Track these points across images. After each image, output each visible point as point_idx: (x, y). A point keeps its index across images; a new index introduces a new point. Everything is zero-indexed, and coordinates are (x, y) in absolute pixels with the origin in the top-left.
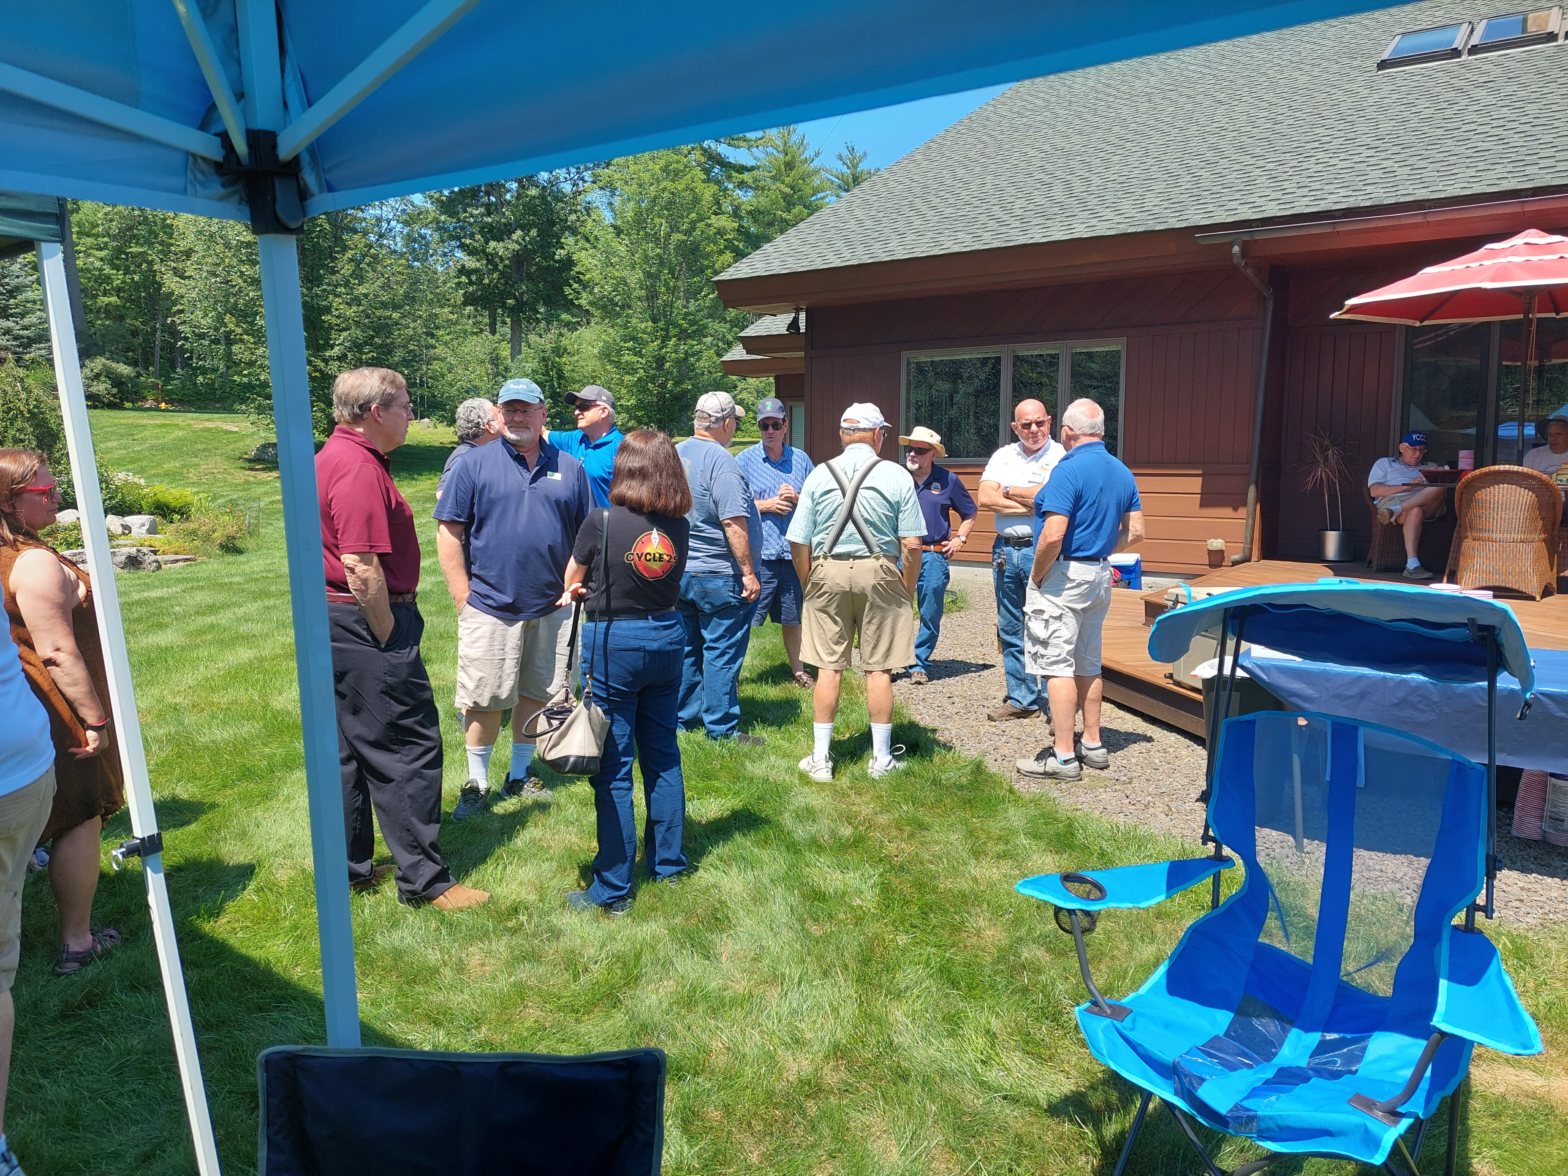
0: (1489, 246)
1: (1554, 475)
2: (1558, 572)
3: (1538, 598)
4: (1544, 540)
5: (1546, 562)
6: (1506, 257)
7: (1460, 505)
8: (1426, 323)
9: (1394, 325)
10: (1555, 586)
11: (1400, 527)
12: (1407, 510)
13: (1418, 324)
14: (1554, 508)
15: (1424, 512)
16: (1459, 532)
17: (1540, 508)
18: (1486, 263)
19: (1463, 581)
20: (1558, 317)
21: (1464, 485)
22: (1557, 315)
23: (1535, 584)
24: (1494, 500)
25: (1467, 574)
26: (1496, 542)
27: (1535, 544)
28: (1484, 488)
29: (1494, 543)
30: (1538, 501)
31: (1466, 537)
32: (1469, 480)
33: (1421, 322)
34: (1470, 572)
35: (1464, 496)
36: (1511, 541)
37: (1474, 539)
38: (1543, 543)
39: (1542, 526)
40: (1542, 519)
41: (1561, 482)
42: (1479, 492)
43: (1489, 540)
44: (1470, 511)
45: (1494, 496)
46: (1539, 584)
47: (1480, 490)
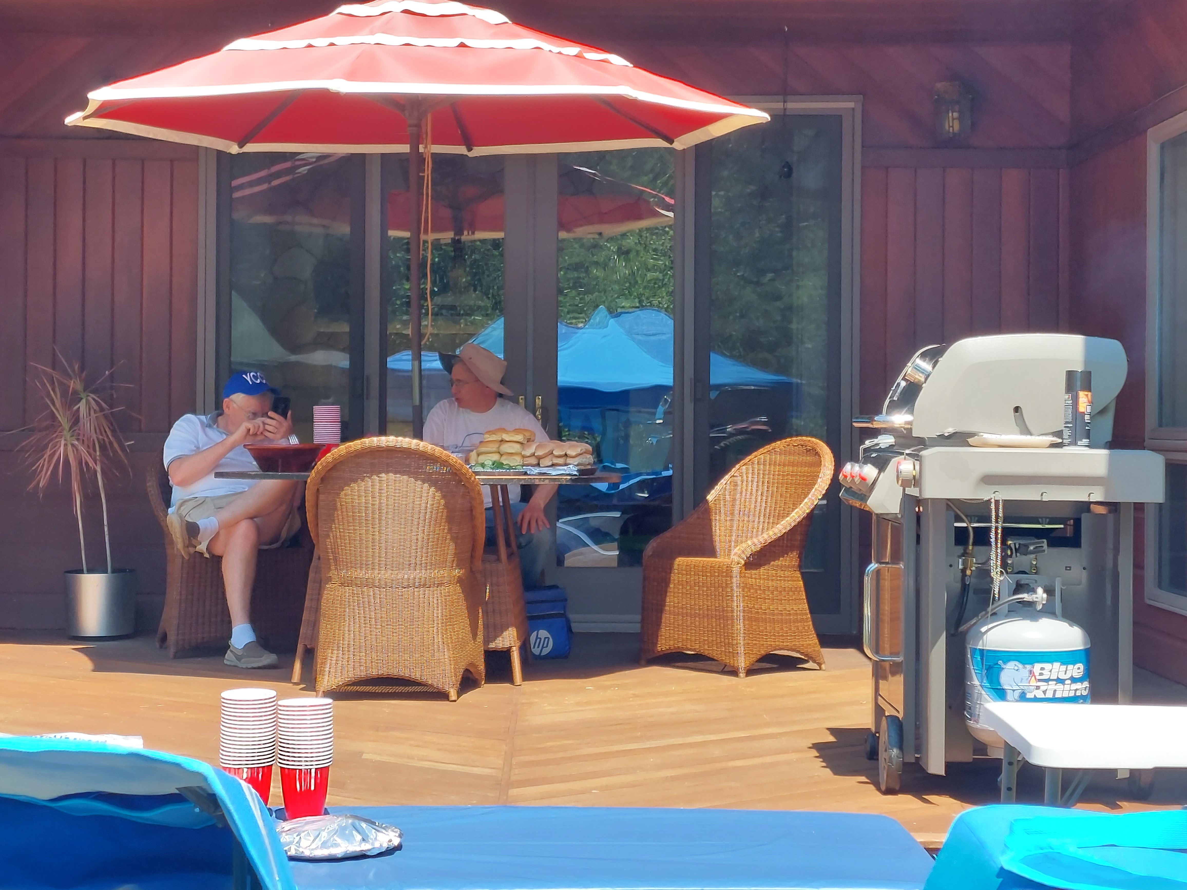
1: (473, 454)
2: (487, 640)
3: (453, 695)
4: (460, 581)
5: (463, 623)
6: (372, 33)
7: (316, 516)
8: (251, 148)
9: (196, 149)
10: (482, 667)
11: (216, 561)
12: (229, 526)
13: (234, 149)
14: (472, 518)
15: (259, 530)
16: (318, 570)
17: (450, 520)
18: (342, 41)
19: (327, 669)
20: (471, 154)
21: (323, 474)
22: (470, 150)
23: (447, 667)
24: (373, 505)
25: (332, 653)
26: (379, 587)
27: (444, 590)
28: (355, 481)
29: (377, 589)
30: (446, 506)
31: (329, 579)
32: (331, 466)
33: (241, 146)
34: (338, 649)
35: (322, 497)
36: (405, 584)
37: (342, 584)
38: (459, 589)
39: (455, 554)
40: (454, 539)
41: (483, 468)
42: (347, 490)
43: (368, 584)
44: (333, 526)
45: (373, 497)
46: (455, 668)
47: (349, 485)
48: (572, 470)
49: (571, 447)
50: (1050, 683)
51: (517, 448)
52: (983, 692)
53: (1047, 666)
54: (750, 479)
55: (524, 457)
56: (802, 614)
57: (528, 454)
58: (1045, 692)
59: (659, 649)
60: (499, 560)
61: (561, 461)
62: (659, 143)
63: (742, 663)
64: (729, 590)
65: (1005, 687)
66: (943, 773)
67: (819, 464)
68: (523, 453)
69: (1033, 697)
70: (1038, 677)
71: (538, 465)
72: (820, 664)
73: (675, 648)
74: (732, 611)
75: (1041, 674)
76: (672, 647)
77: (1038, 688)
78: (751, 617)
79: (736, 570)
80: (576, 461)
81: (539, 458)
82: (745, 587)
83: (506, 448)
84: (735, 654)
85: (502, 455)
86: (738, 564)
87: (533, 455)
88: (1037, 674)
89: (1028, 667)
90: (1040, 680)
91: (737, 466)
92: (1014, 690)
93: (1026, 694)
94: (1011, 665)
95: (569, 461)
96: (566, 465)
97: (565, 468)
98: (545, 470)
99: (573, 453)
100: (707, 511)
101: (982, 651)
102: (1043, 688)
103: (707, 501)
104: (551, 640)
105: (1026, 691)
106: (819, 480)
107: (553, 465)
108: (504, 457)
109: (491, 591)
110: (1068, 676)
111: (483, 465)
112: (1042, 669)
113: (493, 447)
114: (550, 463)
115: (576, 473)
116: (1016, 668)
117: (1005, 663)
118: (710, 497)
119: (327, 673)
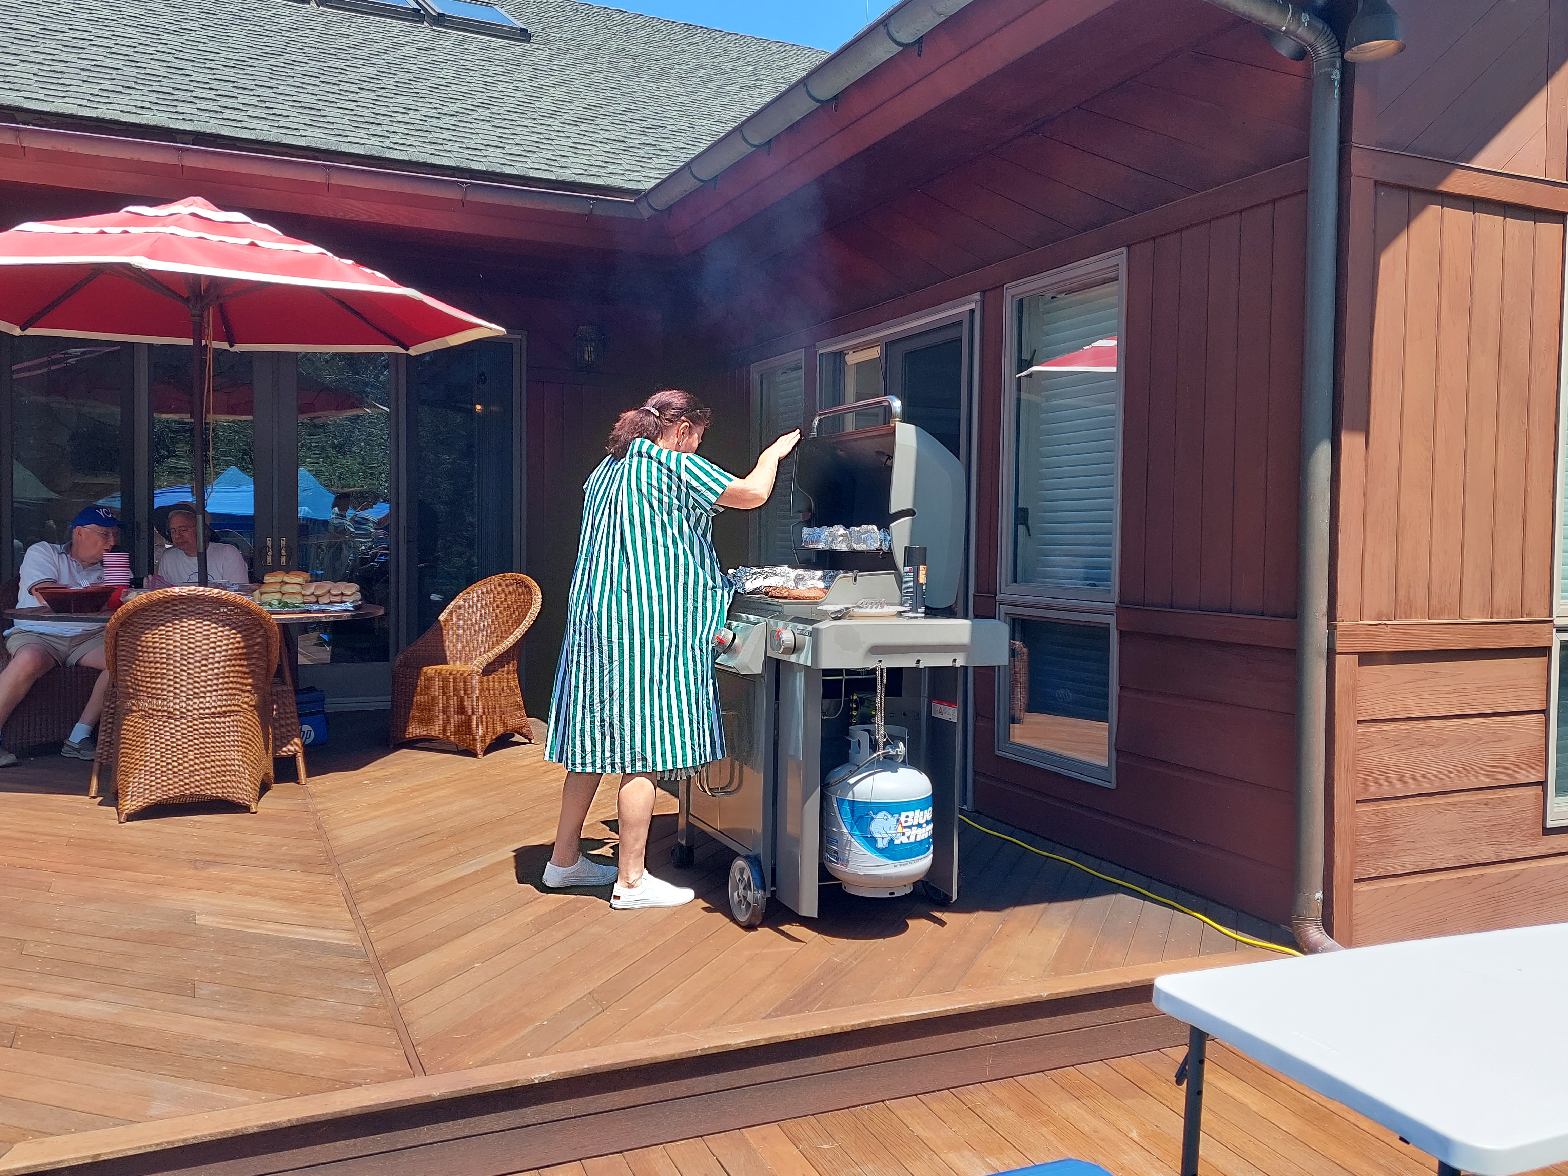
0: (131, 208)
2: (276, 750)
3: (253, 805)
4: (255, 706)
5: (259, 742)
6: (166, 227)
7: (115, 656)
8: (31, 331)
10: (272, 774)
13: (17, 331)
14: (268, 653)
17: (248, 657)
18: (135, 230)
19: (130, 793)
20: (232, 350)
21: (123, 619)
22: (231, 346)
23: (248, 784)
24: (175, 647)
25: (134, 778)
26: (181, 719)
27: (243, 717)
28: (157, 626)
29: (178, 721)
30: (245, 646)
31: (130, 712)
32: (131, 612)
33: (23, 329)
34: (140, 775)
35: (120, 640)
36: (207, 714)
37: (143, 717)
38: (255, 713)
39: (253, 685)
40: (252, 673)
41: (271, 606)
42: (149, 634)
43: (170, 715)
44: (134, 666)
45: (174, 639)
46: (254, 783)
47: (150, 630)
48: (348, 607)
49: (346, 587)
50: (913, 828)
51: (298, 588)
52: (853, 840)
53: (911, 814)
54: (471, 604)
55: (304, 596)
56: (519, 705)
57: (308, 593)
58: (909, 837)
59: (407, 736)
60: (284, 682)
61: (338, 599)
62: (398, 349)
63: (480, 747)
64: (470, 692)
65: (875, 835)
66: (816, 916)
67: (530, 594)
68: (303, 593)
69: (899, 843)
70: (904, 825)
71: (317, 602)
72: (530, 740)
73: (421, 736)
74: (472, 709)
75: (906, 822)
76: (418, 735)
77: (904, 834)
78: (487, 712)
79: (476, 678)
80: (351, 599)
81: (318, 597)
82: (482, 690)
83: (287, 588)
84: (475, 740)
85: (283, 594)
86: (478, 672)
87: (313, 594)
88: (903, 821)
89: (896, 816)
90: (905, 827)
91: (461, 595)
92: (883, 838)
93: (893, 841)
94: (881, 815)
95: (345, 599)
96: (342, 602)
97: (343, 604)
98: (324, 607)
99: (349, 593)
100: (440, 629)
101: (852, 803)
102: (907, 834)
103: (439, 621)
104: (313, 732)
105: (894, 839)
106: (533, 606)
107: (331, 602)
108: (285, 596)
109: (278, 709)
110: (925, 820)
111: (270, 605)
112: (907, 817)
113: (276, 588)
114: (328, 601)
115: (352, 609)
116: (886, 817)
117: (875, 814)
118: (442, 618)
119: (129, 797)
